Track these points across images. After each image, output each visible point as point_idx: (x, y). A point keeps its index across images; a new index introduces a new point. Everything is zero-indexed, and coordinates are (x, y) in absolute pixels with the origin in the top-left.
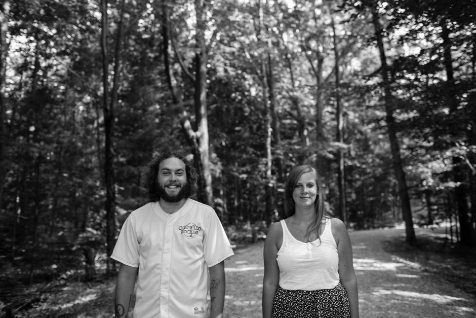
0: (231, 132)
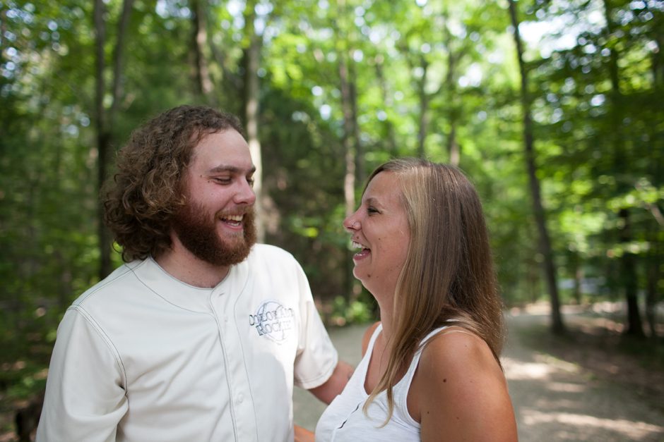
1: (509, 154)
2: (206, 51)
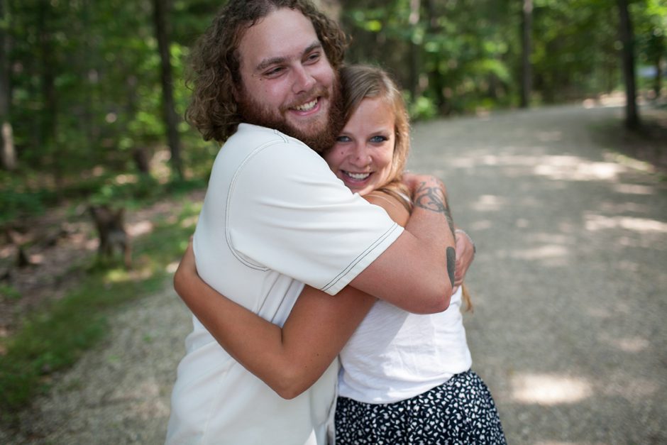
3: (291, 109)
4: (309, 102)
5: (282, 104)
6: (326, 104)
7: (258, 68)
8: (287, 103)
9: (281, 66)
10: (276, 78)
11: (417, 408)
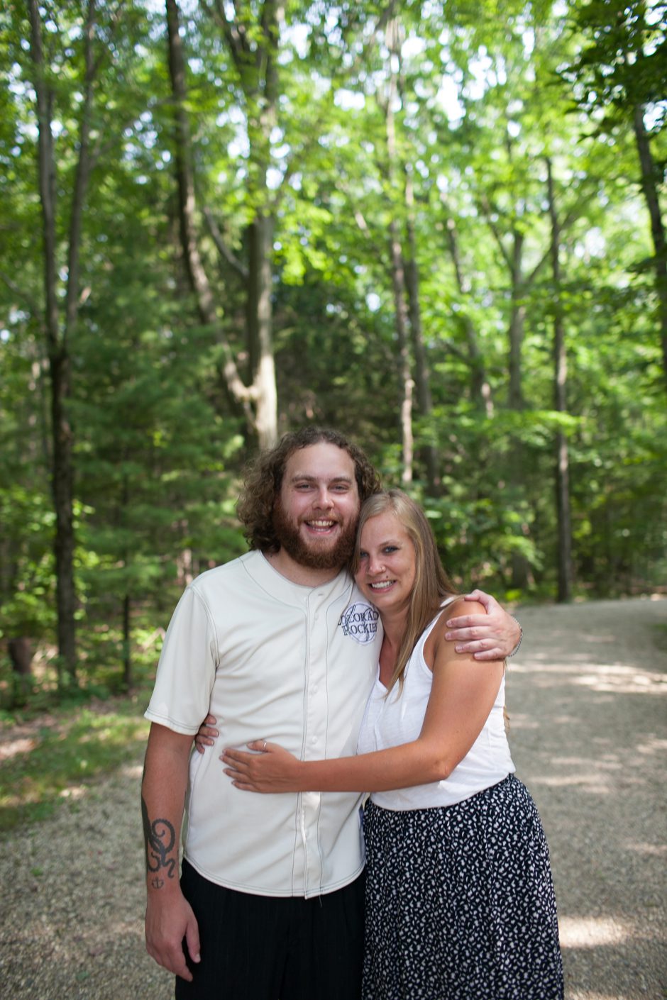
0: (325, 388)
1: (643, 365)
2: (195, 218)
3: (307, 523)
4: (323, 521)
5: (301, 516)
6: (338, 531)
7: (293, 480)
8: (305, 516)
9: (310, 484)
10: (304, 492)
11: (485, 807)
